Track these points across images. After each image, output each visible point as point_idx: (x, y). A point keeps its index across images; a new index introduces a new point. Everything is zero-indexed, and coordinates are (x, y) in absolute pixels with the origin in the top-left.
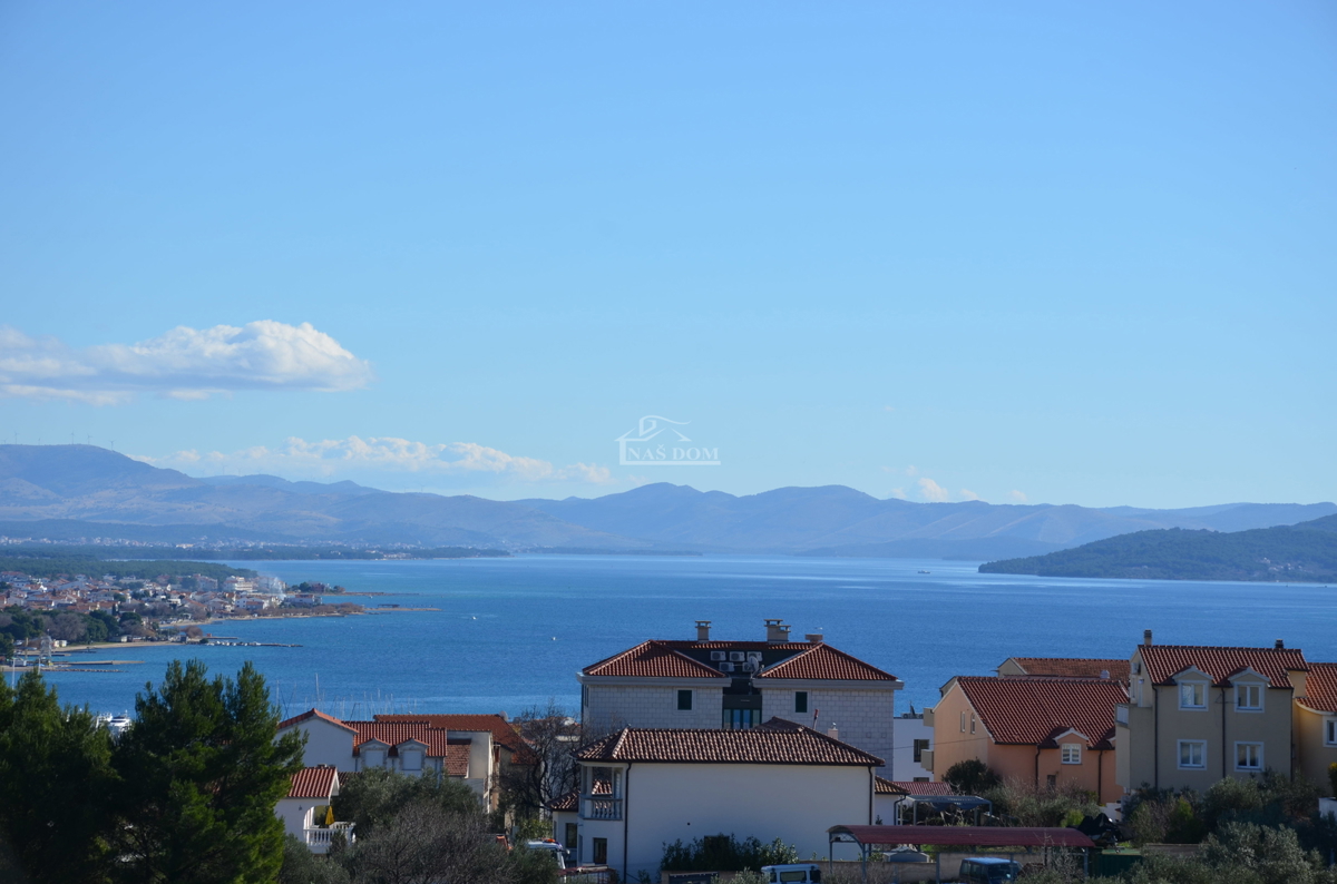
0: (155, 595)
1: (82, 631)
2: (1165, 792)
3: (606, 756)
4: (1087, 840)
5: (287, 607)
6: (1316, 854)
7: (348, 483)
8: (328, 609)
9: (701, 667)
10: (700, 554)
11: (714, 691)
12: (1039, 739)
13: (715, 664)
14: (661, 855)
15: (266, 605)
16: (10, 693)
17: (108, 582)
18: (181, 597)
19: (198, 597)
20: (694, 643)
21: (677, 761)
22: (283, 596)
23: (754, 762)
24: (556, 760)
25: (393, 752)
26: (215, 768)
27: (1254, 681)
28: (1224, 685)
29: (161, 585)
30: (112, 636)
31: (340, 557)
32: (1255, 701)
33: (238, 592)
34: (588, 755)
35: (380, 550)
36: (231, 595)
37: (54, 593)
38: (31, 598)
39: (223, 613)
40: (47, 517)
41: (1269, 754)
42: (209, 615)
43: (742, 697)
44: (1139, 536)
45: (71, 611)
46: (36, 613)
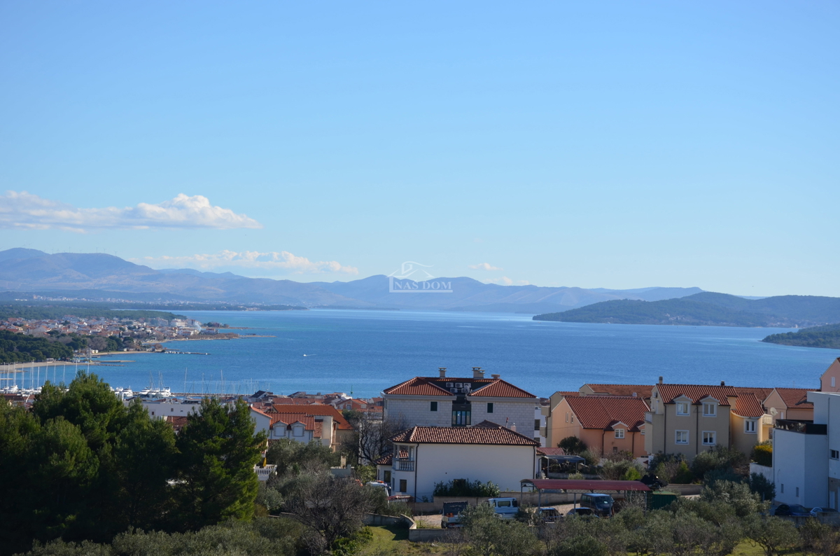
0: (139, 328)
1: (105, 346)
2: (670, 456)
3: (407, 440)
4: (646, 487)
5: (202, 334)
6: (757, 495)
7: (229, 273)
8: (222, 336)
9: (442, 391)
10: (399, 310)
11: (448, 402)
12: (604, 426)
13: (448, 389)
14: (434, 488)
15: (192, 333)
16: (126, 409)
17: (115, 321)
18: (152, 329)
19: (160, 329)
20: (438, 378)
21: (441, 443)
22: (200, 329)
23: (478, 444)
24: (372, 435)
25: (289, 428)
26: (225, 448)
27: (712, 401)
28: (698, 403)
29: (141, 323)
30: (120, 348)
31: (226, 310)
32: (712, 412)
33: (178, 327)
34: (398, 439)
35: (245, 306)
36: (175, 328)
37: (91, 326)
38: (80, 329)
39: (171, 337)
40: (85, 288)
41: (720, 437)
42: (165, 338)
43: (462, 405)
44: (609, 303)
45: (100, 336)
46: (83, 336)
